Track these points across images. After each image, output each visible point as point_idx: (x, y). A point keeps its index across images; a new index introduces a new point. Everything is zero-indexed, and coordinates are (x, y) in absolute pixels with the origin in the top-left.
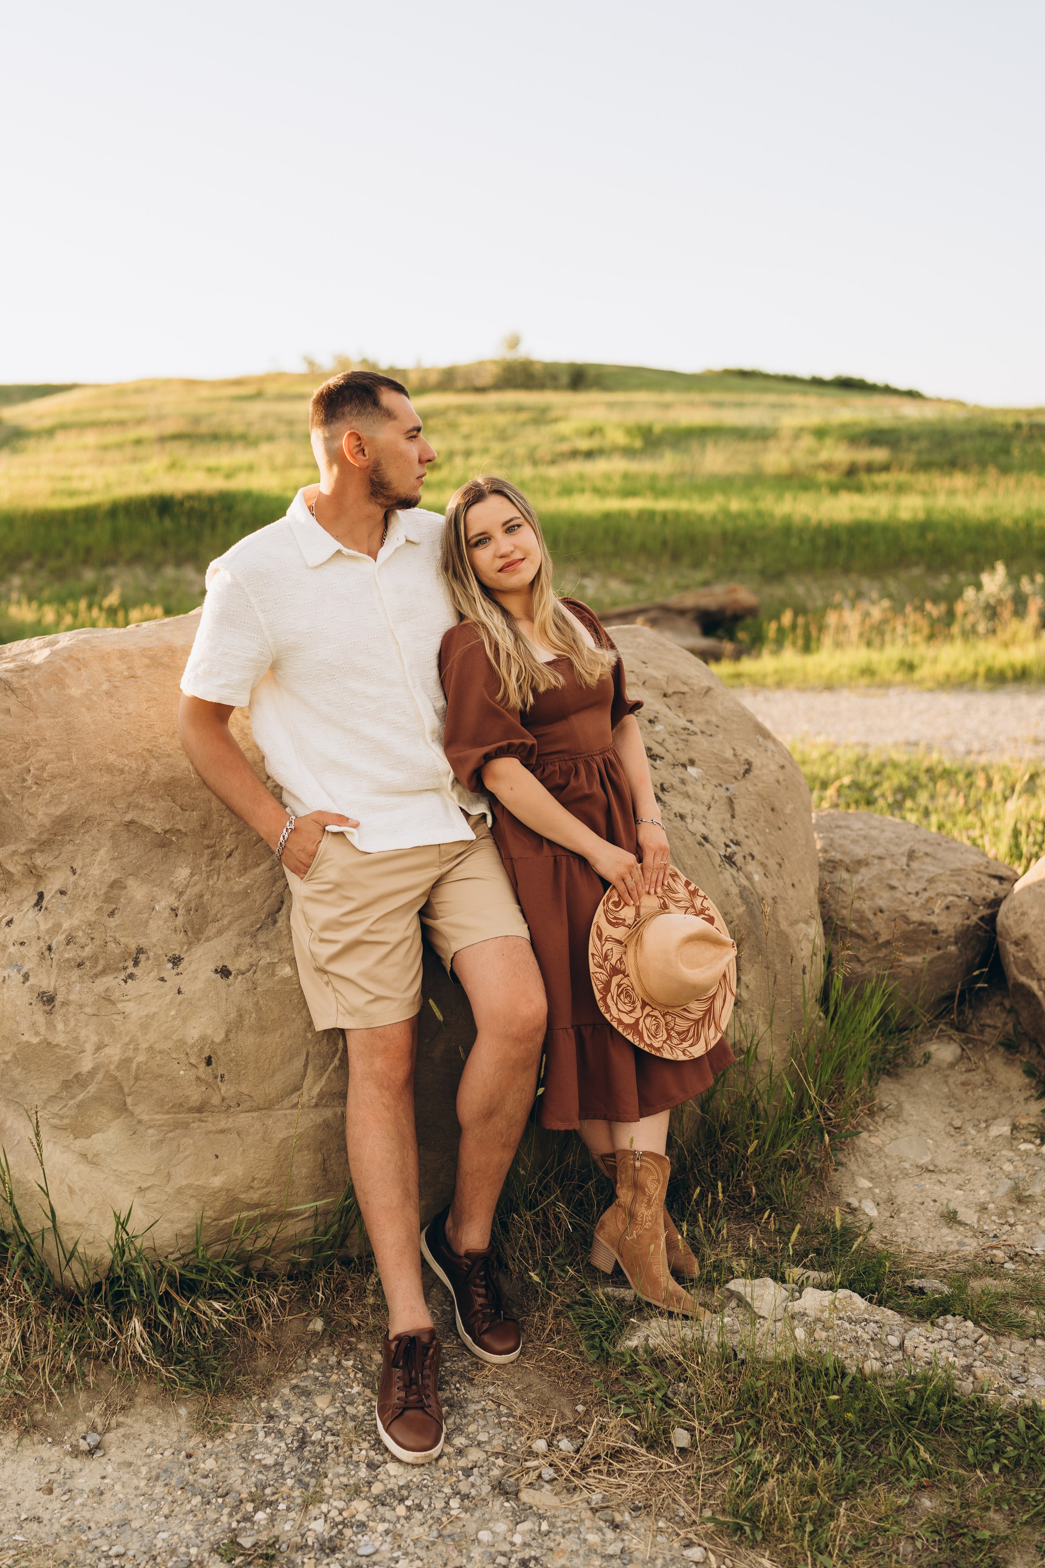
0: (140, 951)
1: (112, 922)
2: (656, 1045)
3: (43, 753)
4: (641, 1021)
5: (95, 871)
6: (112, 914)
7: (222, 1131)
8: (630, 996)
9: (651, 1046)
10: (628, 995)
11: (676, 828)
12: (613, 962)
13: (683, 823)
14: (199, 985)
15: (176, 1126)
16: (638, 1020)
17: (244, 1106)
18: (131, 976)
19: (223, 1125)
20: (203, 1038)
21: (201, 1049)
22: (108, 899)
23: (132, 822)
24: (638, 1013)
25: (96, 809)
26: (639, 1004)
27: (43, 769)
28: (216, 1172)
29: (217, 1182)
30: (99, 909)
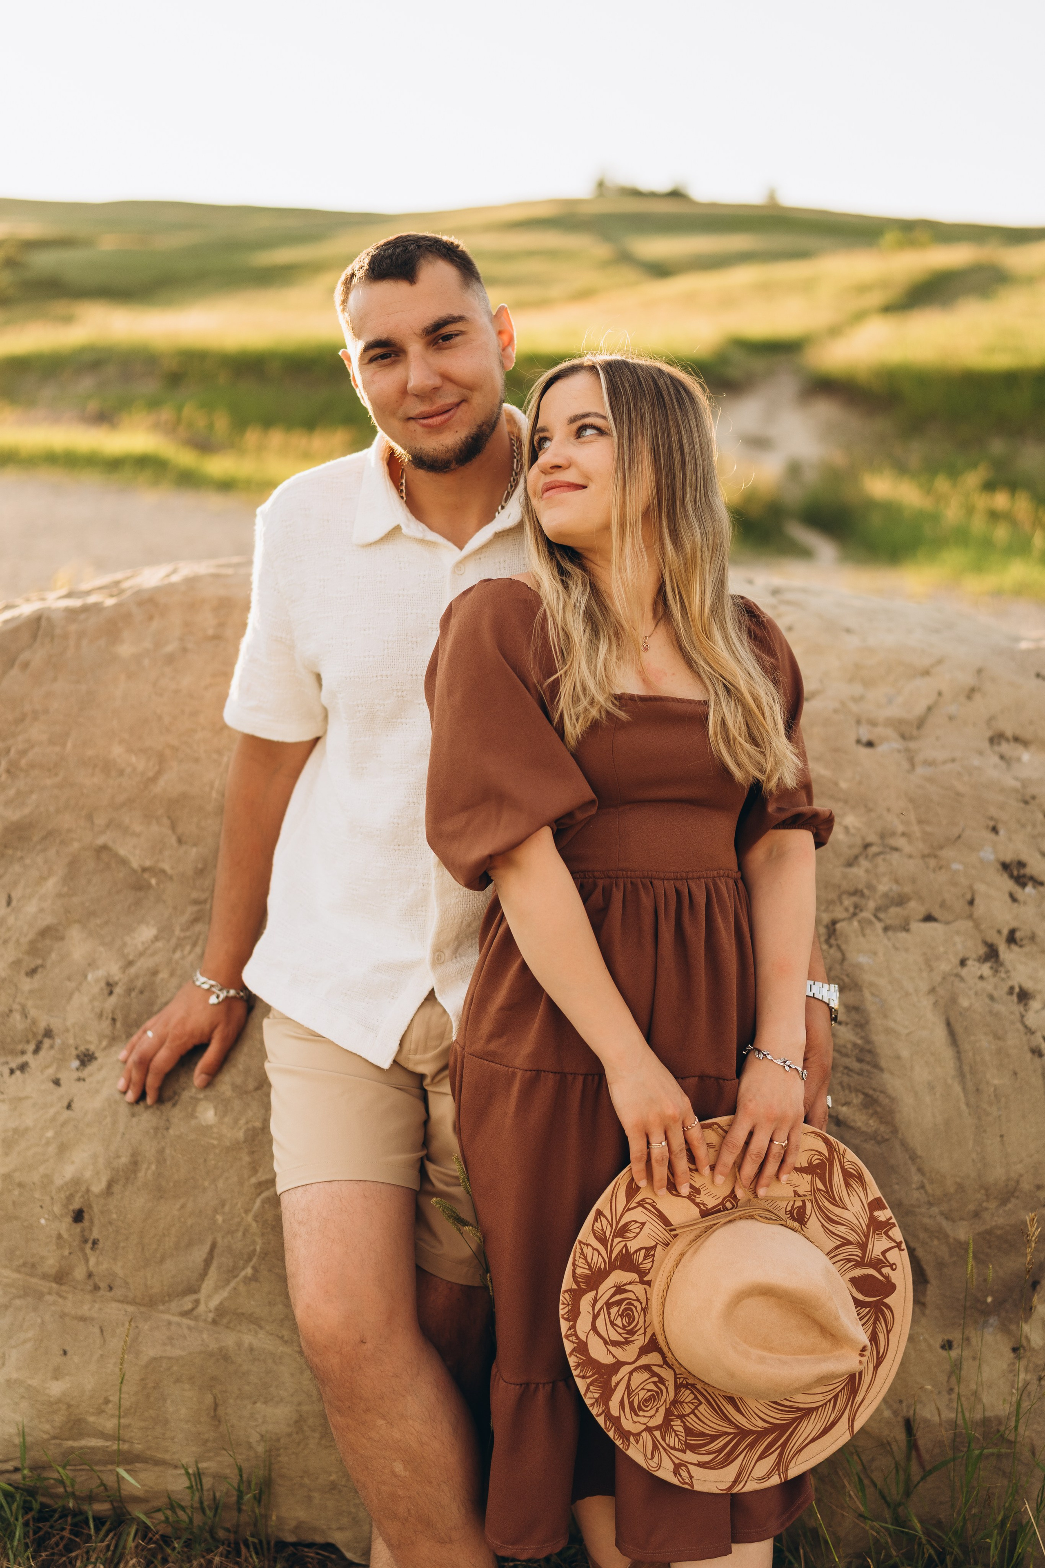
0: (48, 1033)
1: (26, 984)
2: (627, 1424)
3: (37, 732)
4: (624, 1370)
5: (31, 908)
6: (32, 972)
7: (83, 1319)
8: (631, 1319)
9: (616, 1422)
10: (627, 1314)
11: (996, 1015)
12: (633, 1246)
13: (1018, 1009)
14: (98, 1102)
15: (26, 1292)
16: (619, 1365)
17: (118, 1292)
18: (23, 1067)
19: (85, 1309)
20: (76, 1182)
21: (70, 1198)
22: (33, 949)
23: (104, 848)
24: (628, 1354)
25: (67, 821)
26: (640, 1340)
27: (23, 753)
28: (57, 1374)
29: (56, 1389)
30: (17, 963)
